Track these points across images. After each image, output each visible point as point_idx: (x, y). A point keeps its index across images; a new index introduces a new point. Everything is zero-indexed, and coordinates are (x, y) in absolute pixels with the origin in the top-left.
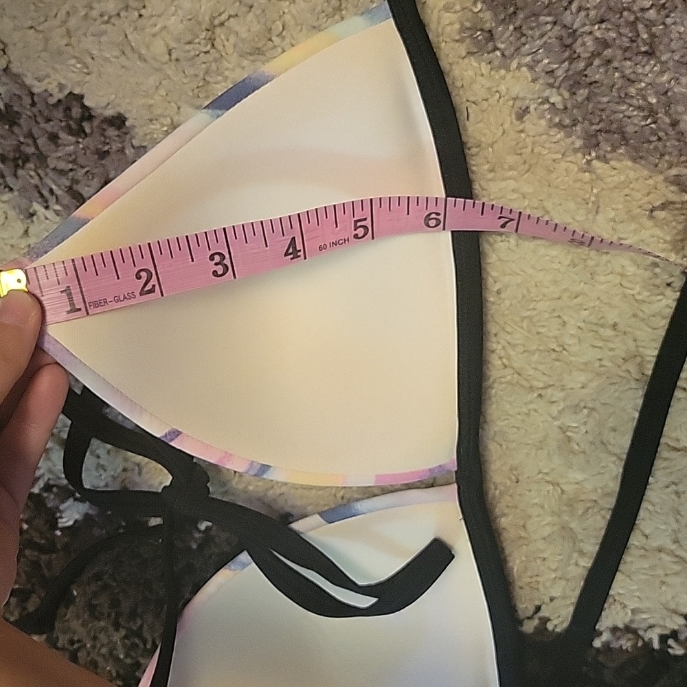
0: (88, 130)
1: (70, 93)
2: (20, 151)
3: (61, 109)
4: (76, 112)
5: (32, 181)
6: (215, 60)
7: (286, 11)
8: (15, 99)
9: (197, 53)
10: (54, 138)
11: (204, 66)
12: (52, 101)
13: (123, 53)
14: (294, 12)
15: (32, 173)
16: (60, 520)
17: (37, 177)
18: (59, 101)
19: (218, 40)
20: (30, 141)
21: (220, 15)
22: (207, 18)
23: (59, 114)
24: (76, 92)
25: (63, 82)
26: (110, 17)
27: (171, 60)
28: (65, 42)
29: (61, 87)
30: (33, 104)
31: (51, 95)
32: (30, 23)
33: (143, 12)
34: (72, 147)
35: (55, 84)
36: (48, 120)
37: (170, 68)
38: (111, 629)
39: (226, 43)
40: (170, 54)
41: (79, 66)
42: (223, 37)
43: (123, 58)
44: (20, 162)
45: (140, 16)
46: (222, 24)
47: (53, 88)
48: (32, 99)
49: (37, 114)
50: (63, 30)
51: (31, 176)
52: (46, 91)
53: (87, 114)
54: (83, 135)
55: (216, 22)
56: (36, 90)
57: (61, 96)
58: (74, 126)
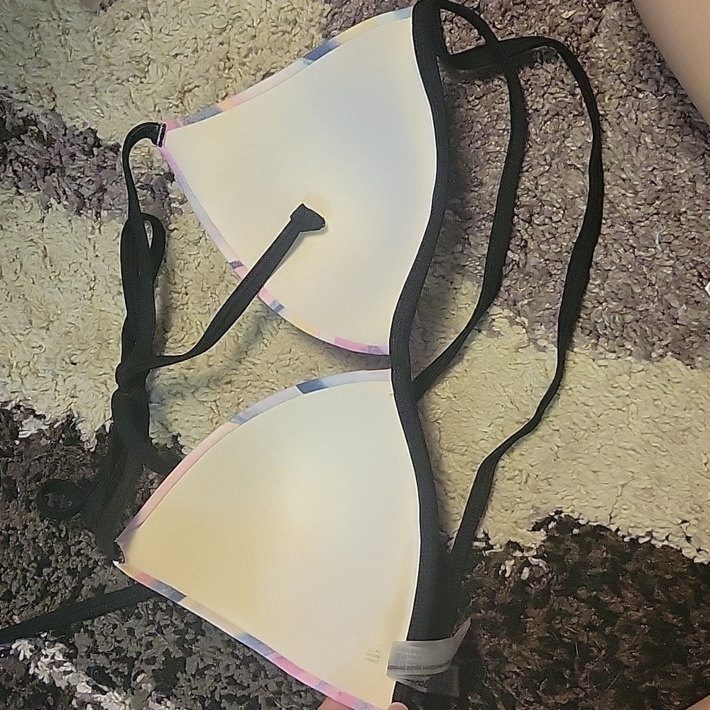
0: (96, 153)
1: (90, 128)
2: (50, 164)
3: (81, 137)
4: (91, 140)
5: (53, 184)
6: (182, 112)
7: (230, 85)
8: (54, 129)
9: (171, 105)
10: (73, 156)
11: (174, 114)
12: (77, 133)
13: (127, 104)
14: (235, 87)
15: (55, 179)
16: (20, 433)
17: (57, 182)
18: (81, 132)
19: (186, 99)
20: (58, 157)
21: (190, 84)
22: (180, 84)
23: (80, 141)
24: (93, 128)
25: (86, 121)
26: (123, 81)
27: (155, 111)
28: (92, 95)
29: (85, 124)
30: (65, 135)
31: (77, 129)
32: (72, 82)
33: (143, 80)
34: (83, 162)
35: (82, 122)
36: (72, 145)
37: (154, 116)
38: (38, 519)
39: (190, 102)
40: (155, 107)
41: (98, 111)
42: (189, 99)
43: (126, 107)
44: (49, 171)
45: (142, 82)
46: (190, 91)
47: (79, 125)
48: (65, 131)
49: (66, 140)
50: (93, 88)
51: (53, 181)
52: (75, 126)
53: (97, 143)
54: (92, 156)
55: (185, 89)
56: (68, 125)
57: (83, 130)
58: (87, 149)
